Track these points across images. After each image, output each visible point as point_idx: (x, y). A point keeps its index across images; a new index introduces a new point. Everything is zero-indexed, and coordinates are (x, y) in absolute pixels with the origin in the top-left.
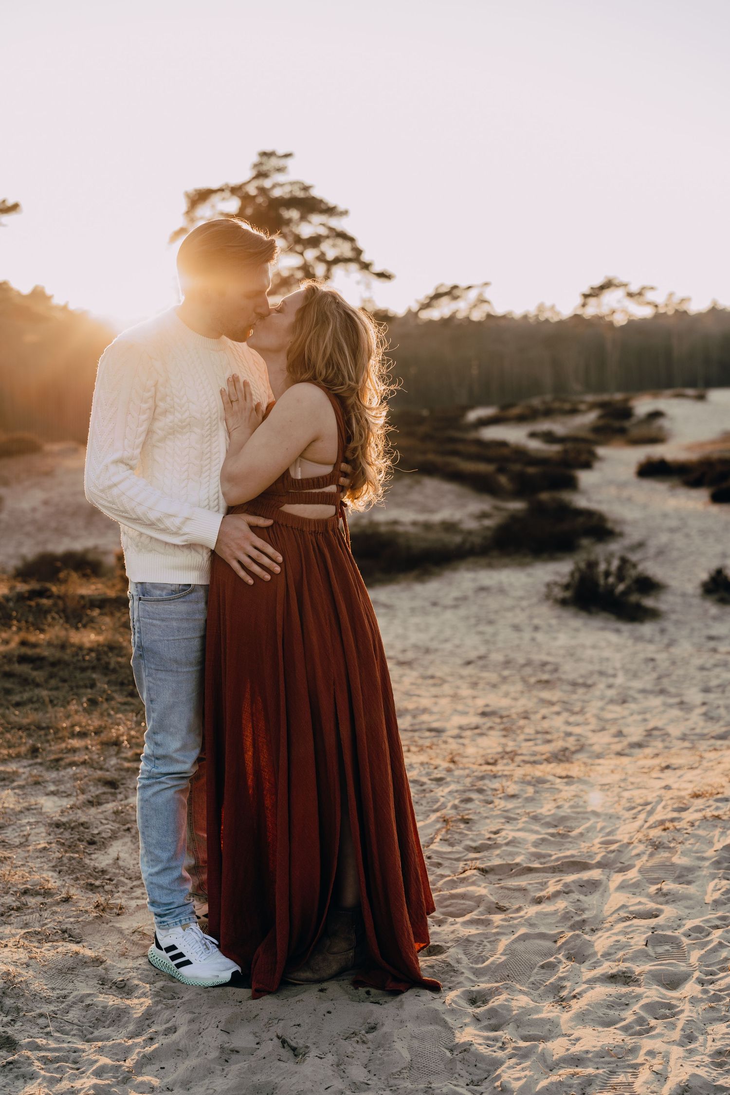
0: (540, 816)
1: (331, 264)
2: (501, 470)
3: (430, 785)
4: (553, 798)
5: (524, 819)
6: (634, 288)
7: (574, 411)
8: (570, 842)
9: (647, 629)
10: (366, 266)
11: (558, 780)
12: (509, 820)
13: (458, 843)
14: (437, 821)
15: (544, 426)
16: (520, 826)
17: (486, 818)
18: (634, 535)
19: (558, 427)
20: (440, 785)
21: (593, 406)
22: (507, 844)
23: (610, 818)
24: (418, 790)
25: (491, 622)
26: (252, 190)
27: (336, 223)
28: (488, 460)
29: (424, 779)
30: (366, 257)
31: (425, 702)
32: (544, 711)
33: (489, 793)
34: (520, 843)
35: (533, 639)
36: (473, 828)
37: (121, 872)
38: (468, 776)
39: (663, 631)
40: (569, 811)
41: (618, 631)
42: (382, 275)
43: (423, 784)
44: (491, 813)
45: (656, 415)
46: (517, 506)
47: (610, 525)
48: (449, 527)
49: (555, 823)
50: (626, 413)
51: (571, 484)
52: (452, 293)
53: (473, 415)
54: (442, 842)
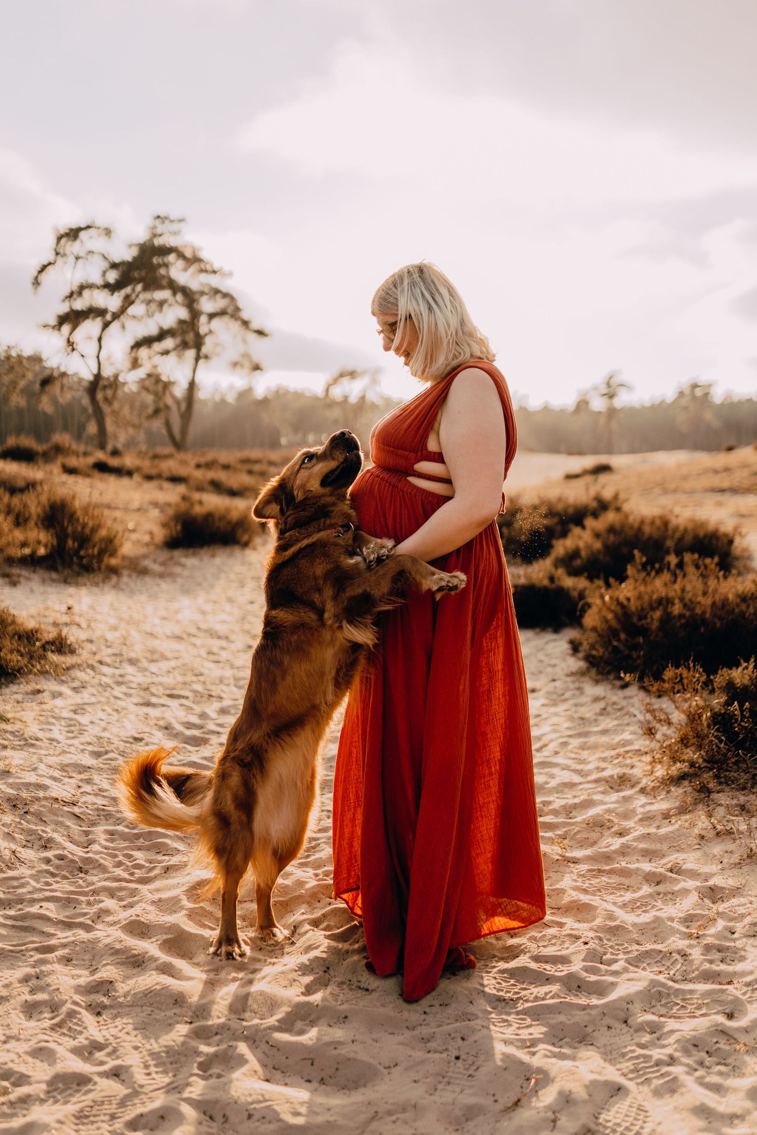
42: (260, 333)
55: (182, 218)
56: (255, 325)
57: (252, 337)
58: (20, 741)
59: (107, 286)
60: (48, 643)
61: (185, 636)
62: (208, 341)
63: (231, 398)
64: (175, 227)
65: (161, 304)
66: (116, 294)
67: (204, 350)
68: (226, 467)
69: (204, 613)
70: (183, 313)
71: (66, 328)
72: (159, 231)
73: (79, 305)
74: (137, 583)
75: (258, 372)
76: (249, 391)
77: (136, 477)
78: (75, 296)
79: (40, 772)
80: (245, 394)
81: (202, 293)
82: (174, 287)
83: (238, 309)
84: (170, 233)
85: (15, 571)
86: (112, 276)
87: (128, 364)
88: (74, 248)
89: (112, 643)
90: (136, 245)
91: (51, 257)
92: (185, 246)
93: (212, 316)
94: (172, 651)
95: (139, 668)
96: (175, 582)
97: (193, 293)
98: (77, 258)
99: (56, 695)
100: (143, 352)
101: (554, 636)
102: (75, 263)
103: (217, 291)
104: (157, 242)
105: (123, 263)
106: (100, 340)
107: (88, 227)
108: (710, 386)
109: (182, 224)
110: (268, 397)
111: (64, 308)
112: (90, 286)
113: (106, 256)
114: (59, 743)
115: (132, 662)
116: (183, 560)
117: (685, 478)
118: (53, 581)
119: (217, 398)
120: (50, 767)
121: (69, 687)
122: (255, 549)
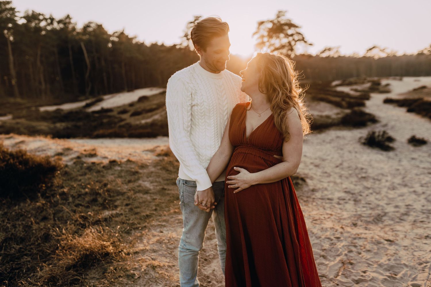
0: (382, 265)
1: (296, 41)
2: (343, 100)
3: (335, 241)
4: (385, 254)
5: (376, 266)
6: (382, 48)
7: (363, 83)
8: (398, 282)
9: (391, 154)
10: (305, 42)
11: (386, 242)
12: (369, 265)
13: (349, 277)
14: (339, 262)
15: (355, 87)
16: (374, 269)
17: (360, 262)
18: (384, 122)
19: (359, 87)
20: (339, 241)
21: (369, 82)
22: (370, 280)
23: (412, 269)
24: (330, 243)
25: (342, 149)
26: (276, 22)
27: (298, 30)
28: (339, 97)
29: (332, 237)
30: (305, 40)
31: (325, 185)
32: (367, 192)
33: (359, 247)
34: (375, 280)
35: (356, 157)
36: (355, 268)
37: (215, 278)
38: (349, 237)
39: (396, 155)
40: (394, 262)
41: (382, 154)
43: (332, 240)
44: (361, 260)
45: (388, 85)
46: (348, 111)
47: (377, 119)
48: (328, 117)
49: (389, 269)
50: (379, 84)
51: (363, 105)
52: (329, 49)
53: (334, 83)
54: (343, 275)
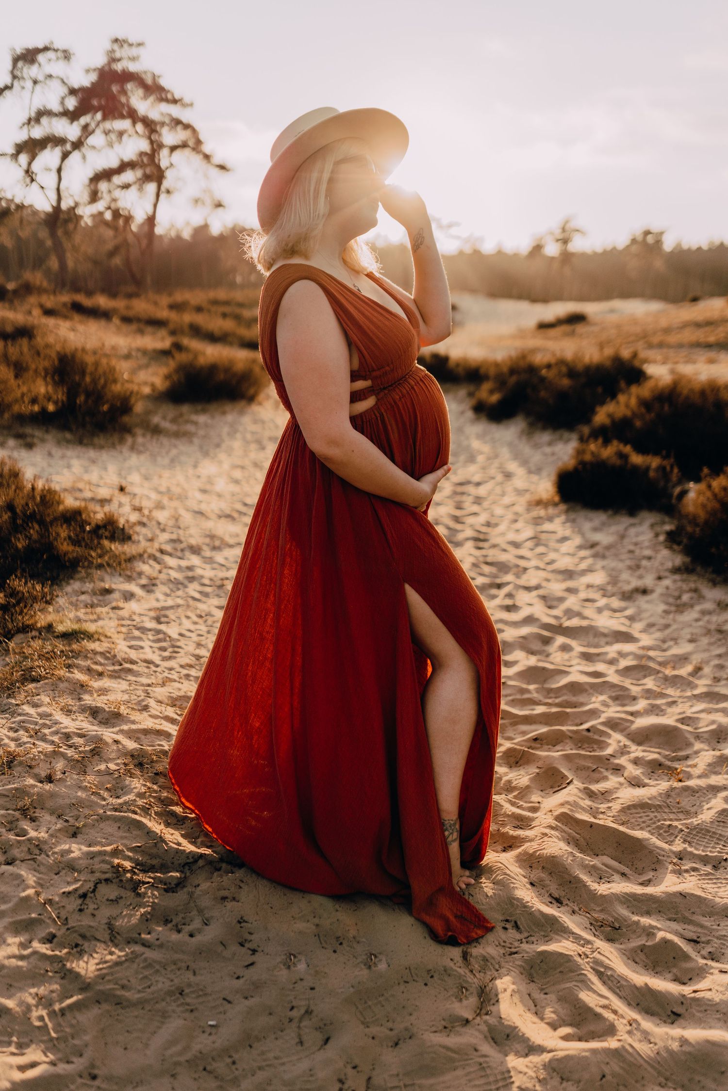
55: (141, 42)
56: (217, 159)
57: (215, 172)
58: (113, 664)
59: (65, 113)
60: (98, 527)
61: (235, 515)
62: (168, 174)
63: (186, 235)
64: (134, 51)
65: (121, 134)
66: (75, 123)
67: (166, 184)
68: (199, 309)
69: (237, 482)
70: (144, 145)
71: (23, 158)
72: (118, 55)
73: (37, 133)
74: (153, 445)
75: (220, 209)
76: (206, 226)
77: (116, 321)
78: (32, 123)
79: (154, 712)
80: (202, 230)
81: (163, 124)
82: (133, 115)
83: (199, 142)
84: (130, 58)
85: (28, 430)
86: (71, 103)
87: (86, 197)
88: (33, 71)
89: (165, 525)
90: (95, 70)
91: (8, 80)
92: (145, 72)
93: (173, 149)
94: (231, 536)
95: (203, 558)
96: (191, 442)
97: (153, 122)
98: (35, 82)
99: (129, 596)
100: (103, 186)
101: (632, 520)
102: (33, 89)
103: (178, 122)
104: (119, 67)
105: (82, 89)
106: (59, 171)
107: (46, 49)
108: (662, 233)
109: (141, 48)
110: (224, 234)
111: (22, 136)
112: (48, 113)
113: (65, 80)
114: (157, 666)
115: (195, 550)
116: (194, 417)
117: (667, 331)
118: (68, 442)
119: (173, 234)
120: (161, 702)
121: (137, 585)
122: (260, 404)
